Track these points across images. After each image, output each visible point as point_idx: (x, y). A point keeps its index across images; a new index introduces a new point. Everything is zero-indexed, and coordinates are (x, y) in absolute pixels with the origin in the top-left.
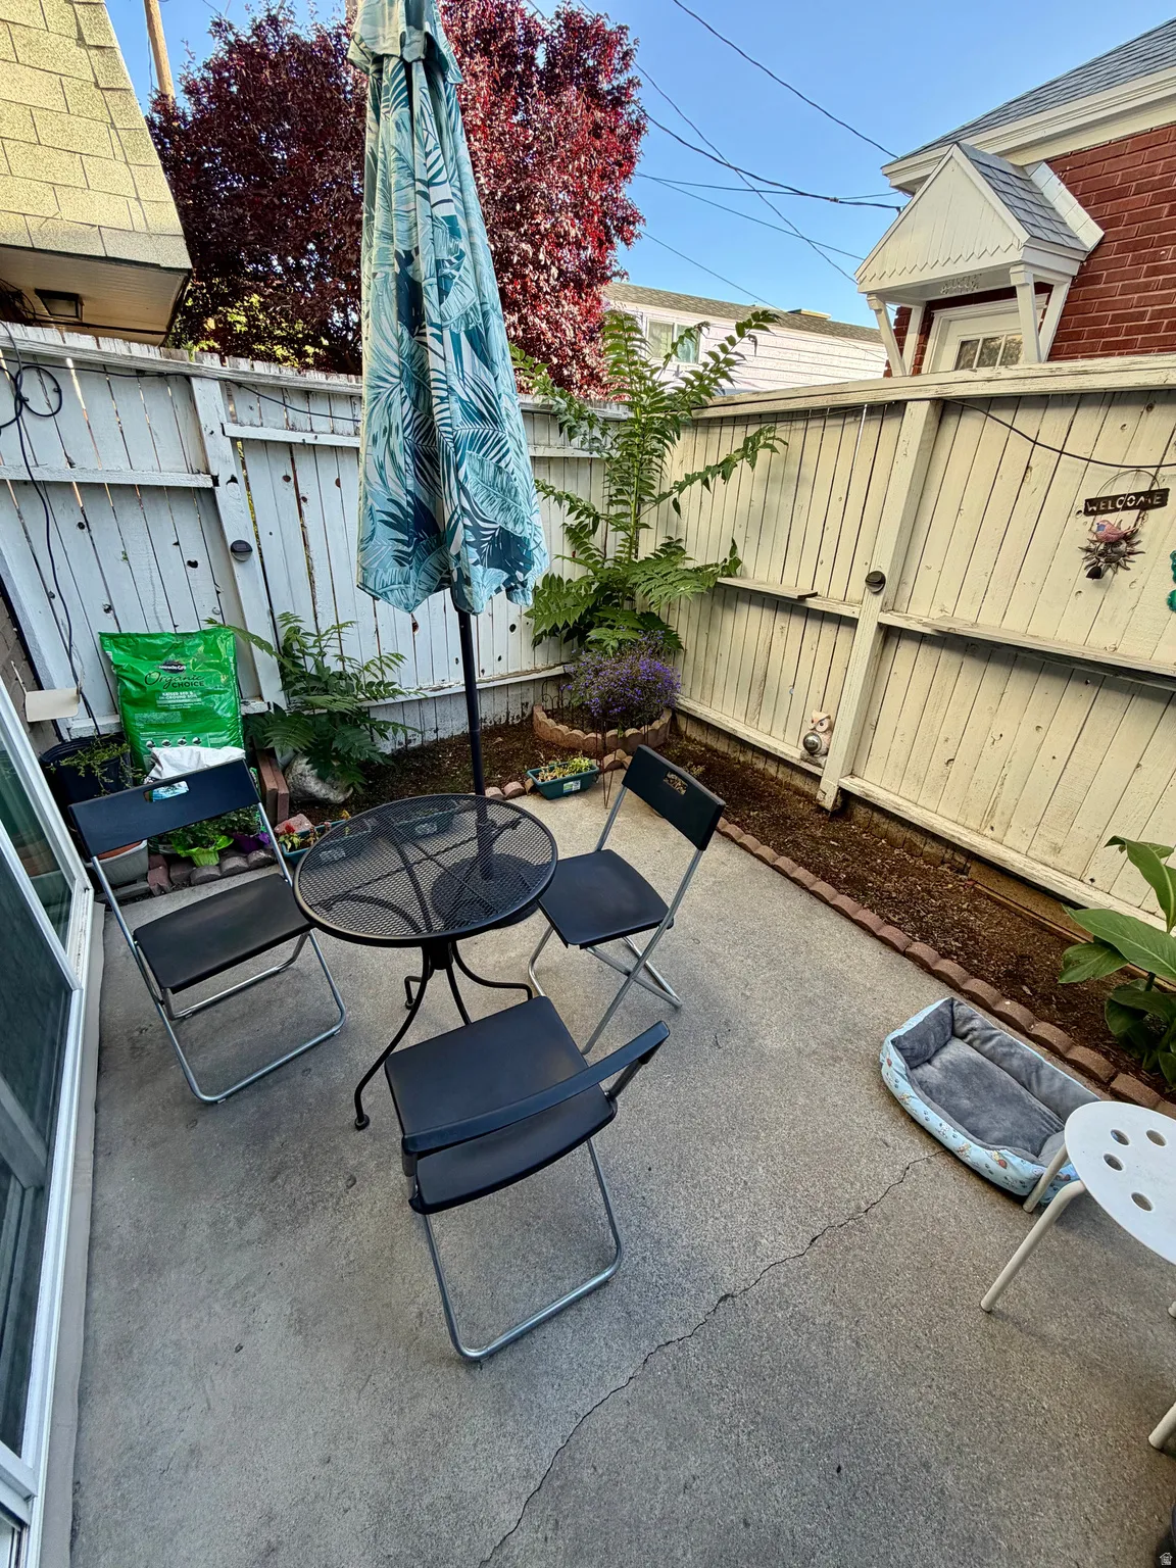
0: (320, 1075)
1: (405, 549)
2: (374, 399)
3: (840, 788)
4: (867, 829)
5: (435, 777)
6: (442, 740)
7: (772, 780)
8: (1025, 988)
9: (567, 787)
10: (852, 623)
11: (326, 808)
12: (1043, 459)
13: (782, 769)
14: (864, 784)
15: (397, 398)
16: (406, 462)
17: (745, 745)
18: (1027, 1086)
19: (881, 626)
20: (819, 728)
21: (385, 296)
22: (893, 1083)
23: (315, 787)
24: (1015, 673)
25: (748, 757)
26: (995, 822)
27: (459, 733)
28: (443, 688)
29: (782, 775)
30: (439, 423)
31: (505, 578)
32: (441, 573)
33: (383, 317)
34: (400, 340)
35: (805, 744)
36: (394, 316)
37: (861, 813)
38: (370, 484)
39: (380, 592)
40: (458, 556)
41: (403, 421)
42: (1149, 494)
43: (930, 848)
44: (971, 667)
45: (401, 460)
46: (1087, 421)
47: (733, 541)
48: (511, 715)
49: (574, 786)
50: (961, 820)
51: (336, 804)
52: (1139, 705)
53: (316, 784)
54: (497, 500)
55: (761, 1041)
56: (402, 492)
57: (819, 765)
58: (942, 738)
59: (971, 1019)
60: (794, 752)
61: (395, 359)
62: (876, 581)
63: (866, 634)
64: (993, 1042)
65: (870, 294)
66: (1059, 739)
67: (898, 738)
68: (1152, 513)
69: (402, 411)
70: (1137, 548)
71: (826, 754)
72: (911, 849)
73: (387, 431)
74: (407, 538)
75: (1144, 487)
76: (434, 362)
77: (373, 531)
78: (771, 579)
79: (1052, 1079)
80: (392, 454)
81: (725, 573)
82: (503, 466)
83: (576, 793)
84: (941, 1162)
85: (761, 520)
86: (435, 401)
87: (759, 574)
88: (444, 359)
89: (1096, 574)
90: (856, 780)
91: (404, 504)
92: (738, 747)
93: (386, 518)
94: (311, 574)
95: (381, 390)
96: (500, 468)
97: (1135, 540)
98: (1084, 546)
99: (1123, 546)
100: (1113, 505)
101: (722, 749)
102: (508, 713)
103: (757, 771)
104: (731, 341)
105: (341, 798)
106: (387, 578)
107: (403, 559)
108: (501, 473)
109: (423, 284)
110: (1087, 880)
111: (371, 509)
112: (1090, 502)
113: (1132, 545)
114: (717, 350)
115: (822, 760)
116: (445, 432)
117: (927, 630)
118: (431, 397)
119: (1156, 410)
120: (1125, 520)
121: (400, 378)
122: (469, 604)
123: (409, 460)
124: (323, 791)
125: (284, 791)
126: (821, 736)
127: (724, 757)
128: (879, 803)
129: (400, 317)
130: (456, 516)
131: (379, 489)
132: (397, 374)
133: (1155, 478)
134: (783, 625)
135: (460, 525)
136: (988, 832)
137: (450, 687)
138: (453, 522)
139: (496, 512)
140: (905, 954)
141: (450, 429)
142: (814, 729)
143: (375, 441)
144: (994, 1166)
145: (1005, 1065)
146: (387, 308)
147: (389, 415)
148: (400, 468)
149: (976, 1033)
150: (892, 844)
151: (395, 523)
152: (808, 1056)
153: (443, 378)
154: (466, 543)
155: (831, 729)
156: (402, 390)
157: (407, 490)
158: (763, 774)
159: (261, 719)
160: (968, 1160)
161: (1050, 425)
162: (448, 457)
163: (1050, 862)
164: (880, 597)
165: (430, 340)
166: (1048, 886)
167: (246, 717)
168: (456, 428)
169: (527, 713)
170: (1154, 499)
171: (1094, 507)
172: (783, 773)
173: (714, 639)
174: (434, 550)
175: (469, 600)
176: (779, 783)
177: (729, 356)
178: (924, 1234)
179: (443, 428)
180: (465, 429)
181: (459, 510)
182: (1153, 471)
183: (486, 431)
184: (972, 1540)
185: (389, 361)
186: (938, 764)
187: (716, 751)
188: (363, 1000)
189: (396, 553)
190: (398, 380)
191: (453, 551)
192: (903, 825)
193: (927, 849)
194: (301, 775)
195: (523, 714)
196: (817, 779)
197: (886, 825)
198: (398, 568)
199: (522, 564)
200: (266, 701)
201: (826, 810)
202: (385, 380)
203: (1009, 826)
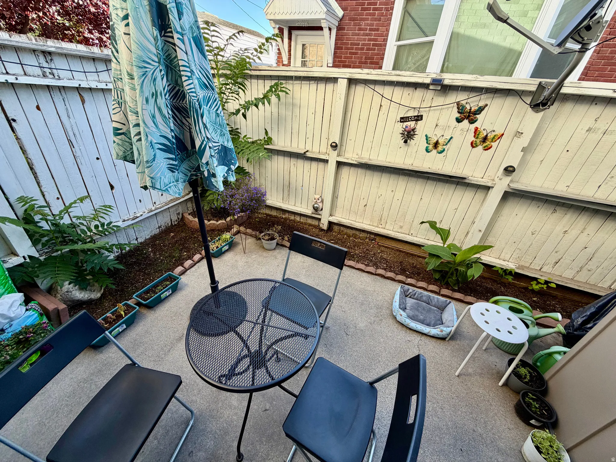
0: (199, 450)
1: (174, 163)
2: (143, 75)
3: (329, 221)
4: (339, 233)
5: (150, 264)
6: (141, 243)
7: (298, 222)
8: (407, 272)
9: (223, 249)
10: (326, 161)
11: (92, 304)
12: (385, 103)
13: (302, 218)
14: (338, 218)
15: (158, 75)
16: (168, 113)
17: (284, 211)
18: (428, 304)
19: (337, 161)
20: (318, 201)
21: (141, 8)
22: (404, 321)
23: (79, 295)
24: (384, 174)
25: (287, 215)
26: (382, 223)
27: (149, 237)
28: (137, 217)
29: (303, 220)
30: (188, 91)
31: (226, 170)
32: (190, 171)
33: (142, 23)
34: (155, 39)
35: (314, 208)
36: (149, 24)
37: (336, 228)
38: (148, 128)
39: (164, 189)
40: (207, 163)
41: (164, 89)
42: (418, 116)
43: (362, 235)
44: (369, 173)
45: (165, 111)
46: (398, 91)
47: (265, 129)
48: (173, 220)
49: (226, 248)
50: (371, 224)
51: (97, 300)
52: (420, 181)
53: (81, 293)
54: (218, 131)
55: (358, 326)
56: (169, 131)
57: (320, 215)
58: (362, 198)
59: (409, 290)
60: (309, 211)
61: (154, 50)
62: (334, 146)
63: (332, 165)
64: (416, 295)
65: (270, 20)
66: (399, 194)
67: (346, 200)
68: (419, 122)
69: (162, 84)
70: (416, 133)
71: (322, 210)
72: (355, 236)
73: (155, 95)
74: (174, 157)
75: (416, 114)
76: (181, 55)
77: (155, 155)
78: (286, 144)
79: (434, 299)
80: (160, 109)
81: (266, 143)
82: (219, 113)
83: (227, 251)
84: (423, 338)
85: (279, 120)
86: (184, 78)
87: (280, 143)
88: (187, 54)
89: (406, 142)
90: (333, 217)
91: (170, 137)
92: (282, 212)
93: (161, 147)
94: (32, 169)
95: (147, 70)
96: (217, 114)
97: (415, 131)
98: (401, 132)
99: (412, 133)
100: (408, 119)
101: (274, 214)
102: (171, 220)
103: (291, 220)
104: (263, 44)
105: (99, 295)
106: (166, 181)
107: (174, 168)
108: (218, 116)
109: (168, 6)
110: (410, 234)
111: (151, 142)
112: (401, 118)
113: (414, 132)
114: (257, 47)
115: (320, 213)
116: (193, 96)
117: (356, 163)
118: (181, 76)
119: (418, 89)
120: (412, 124)
121: (159, 63)
122: (216, 187)
123: (170, 112)
124: (86, 296)
125: (62, 306)
126: (319, 204)
127: (276, 217)
128: (344, 224)
129: (154, 25)
130: (205, 143)
131: (154, 130)
132: (157, 60)
133: (419, 111)
134: (295, 163)
135: (208, 147)
136: (380, 226)
137: (141, 215)
138: (203, 146)
139: (219, 137)
140: (376, 275)
141: (195, 95)
142: (316, 202)
143: (147, 101)
144: (439, 333)
145: (422, 300)
146: (144, 18)
147: (155, 85)
148: (165, 117)
149: (411, 294)
150: (349, 236)
151: (166, 149)
152: (374, 323)
153: (188, 65)
154: (211, 156)
155: (322, 201)
156: (161, 71)
157: (171, 129)
158: (294, 221)
159: (21, 268)
160: (431, 334)
161: (387, 91)
162: (197, 110)
163: (400, 232)
164: (336, 152)
165: (177, 42)
166: (403, 239)
167: (9, 270)
168: (198, 94)
169: (180, 217)
170: (418, 118)
171: (403, 120)
172: (303, 219)
173: (263, 171)
174: (185, 160)
175: (215, 185)
176: (302, 223)
177: (262, 50)
178: (433, 363)
179: (191, 94)
180: (201, 94)
181: (206, 139)
182: (418, 109)
183: (209, 94)
184: (492, 442)
185: (150, 52)
186: (361, 207)
187: (271, 215)
188: (194, 398)
189: (169, 166)
190: (157, 64)
191: (204, 161)
192: (352, 229)
193: (361, 235)
194: (67, 292)
195: (178, 219)
196: (319, 220)
197: (346, 230)
198: (171, 174)
199: (233, 161)
200: (21, 255)
201: (324, 230)
202: (149, 64)
203: (386, 223)
